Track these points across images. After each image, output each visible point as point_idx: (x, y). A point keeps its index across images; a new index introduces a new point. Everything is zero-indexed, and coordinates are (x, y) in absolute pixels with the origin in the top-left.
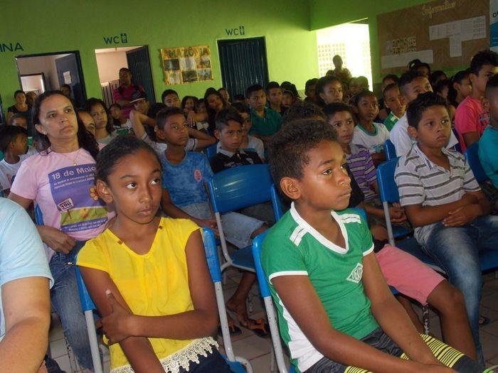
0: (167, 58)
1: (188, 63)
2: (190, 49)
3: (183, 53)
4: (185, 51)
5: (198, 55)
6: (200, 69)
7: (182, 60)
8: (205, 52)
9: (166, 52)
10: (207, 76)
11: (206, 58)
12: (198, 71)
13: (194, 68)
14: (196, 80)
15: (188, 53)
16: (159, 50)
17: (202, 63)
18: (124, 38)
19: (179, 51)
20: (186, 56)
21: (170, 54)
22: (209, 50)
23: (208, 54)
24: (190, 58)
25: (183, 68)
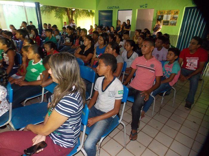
0: (159, 15)
1: (167, 17)
2: (170, 11)
4: (168, 12)
5: (173, 14)
6: (172, 21)
7: (165, 16)
8: (177, 13)
9: (159, 12)
10: (174, 24)
11: (176, 16)
12: (170, 21)
13: (169, 19)
14: (168, 25)
15: (169, 13)
16: (157, 11)
17: (174, 18)
19: (165, 12)
20: (167, 14)
21: (161, 13)
23: (178, 14)
24: (169, 15)
25: (164, 19)
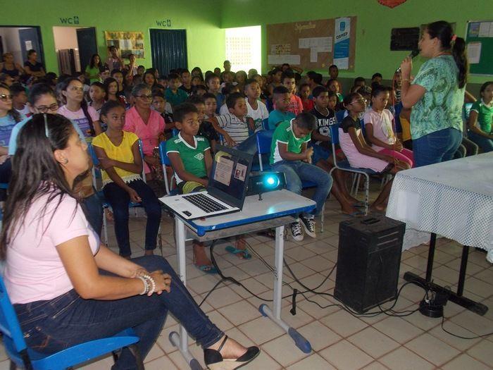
0: (110, 39)
1: (126, 45)
2: (128, 33)
3: (122, 36)
4: (124, 34)
5: (134, 39)
6: (135, 49)
7: (122, 42)
8: (140, 37)
9: (109, 34)
10: (141, 56)
11: (140, 41)
12: (134, 51)
13: (130, 48)
15: (127, 37)
16: (104, 32)
17: (137, 45)
18: (76, 20)
19: (119, 34)
20: (125, 38)
21: (112, 36)
22: (143, 36)
23: (142, 38)
24: (128, 40)
25: (122, 47)
